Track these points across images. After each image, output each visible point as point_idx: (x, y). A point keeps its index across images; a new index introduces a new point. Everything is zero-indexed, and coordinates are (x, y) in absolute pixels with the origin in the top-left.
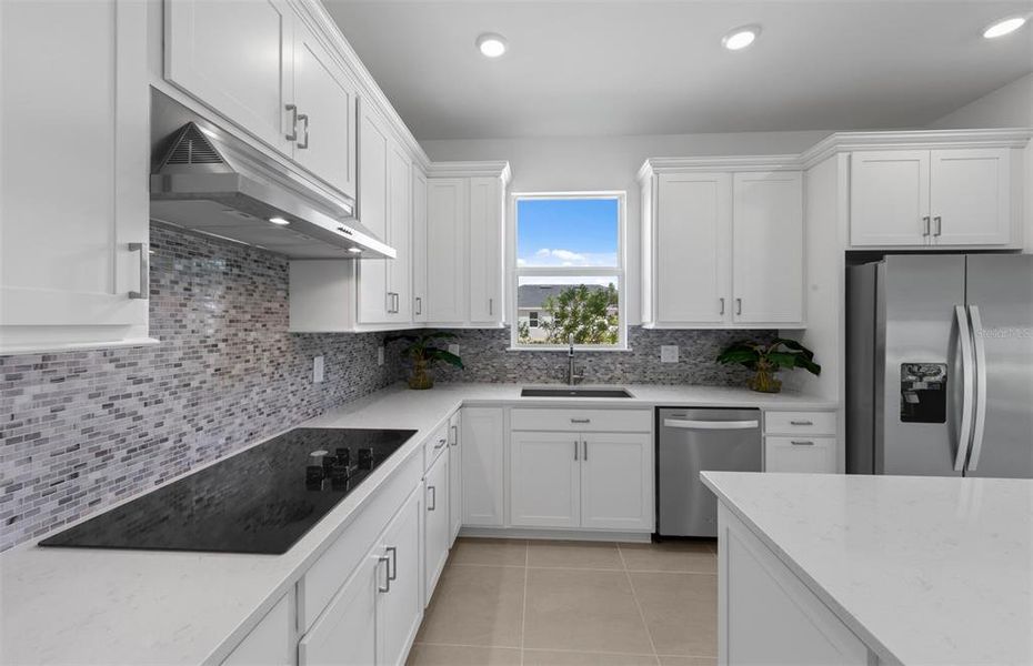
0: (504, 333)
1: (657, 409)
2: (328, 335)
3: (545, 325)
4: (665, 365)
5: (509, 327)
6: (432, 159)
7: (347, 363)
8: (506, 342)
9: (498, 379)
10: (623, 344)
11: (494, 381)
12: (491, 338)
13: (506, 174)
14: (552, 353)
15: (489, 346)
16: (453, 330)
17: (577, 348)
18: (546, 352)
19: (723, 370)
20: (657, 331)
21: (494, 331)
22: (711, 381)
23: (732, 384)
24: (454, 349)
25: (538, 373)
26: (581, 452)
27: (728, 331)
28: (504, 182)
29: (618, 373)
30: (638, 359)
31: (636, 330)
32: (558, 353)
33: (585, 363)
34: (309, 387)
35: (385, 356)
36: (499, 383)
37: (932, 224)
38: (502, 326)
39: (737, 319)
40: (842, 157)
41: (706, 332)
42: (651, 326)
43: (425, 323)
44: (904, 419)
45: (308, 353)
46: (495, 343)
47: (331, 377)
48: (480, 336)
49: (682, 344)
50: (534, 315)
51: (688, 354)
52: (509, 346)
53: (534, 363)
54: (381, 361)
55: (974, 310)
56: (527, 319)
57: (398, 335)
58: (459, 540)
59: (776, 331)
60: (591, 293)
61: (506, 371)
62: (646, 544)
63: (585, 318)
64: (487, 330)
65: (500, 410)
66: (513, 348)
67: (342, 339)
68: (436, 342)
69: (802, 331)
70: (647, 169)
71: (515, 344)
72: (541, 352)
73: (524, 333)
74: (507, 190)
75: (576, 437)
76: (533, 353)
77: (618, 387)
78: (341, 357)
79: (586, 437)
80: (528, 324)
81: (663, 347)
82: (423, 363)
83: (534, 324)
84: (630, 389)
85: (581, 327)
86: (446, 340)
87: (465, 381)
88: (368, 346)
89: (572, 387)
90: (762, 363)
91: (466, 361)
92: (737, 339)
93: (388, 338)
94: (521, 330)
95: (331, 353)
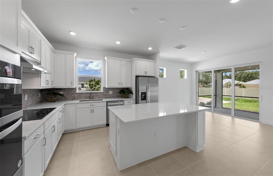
0: (75, 89)
1: (107, 102)
2: (28, 90)
3: (85, 87)
4: (110, 94)
5: (76, 88)
6: (56, 49)
7: (32, 96)
8: (75, 91)
9: (73, 99)
10: (102, 91)
11: (72, 100)
12: (71, 90)
13: (75, 55)
14: (87, 93)
15: (71, 92)
16: (61, 88)
17: (92, 92)
18: (85, 93)
19: (120, 95)
20: (108, 88)
21: (72, 88)
22: (118, 97)
23: (121, 97)
24: (61, 93)
25: (83, 97)
26: (92, 111)
27: (121, 88)
28: (75, 56)
29: (101, 96)
30: (105, 94)
31: (104, 88)
32: (88, 93)
33: (94, 95)
34: (24, 101)
35: (41, 95)
36: (73, 100)
37: (146, 72)
38: (74, 87)
39: (121, 86)
40: (135, 61)
41: (117, 88)
42: (107, 87)
43: (53, 87)
44: (141, 100)
45: (24, 94)
46: (72, 91)
47: (29, 99)
48: (68, 90)
49: (113, 91)
50: (82, 85)
51: (114, 92)
52: (76, 92)
53: (82, 95)
54: (40, 96)
55: (149, 85)
56: (81, 86)
57: (44, 90)
58: (63, 134)
59: (128, 88)
60: (96, 80)
61: (75, 97)
62: (105, 127)
63: (95, 86)
64: (70, 88)
65: (74, 105)
66: (77, 92)
67: (31, 91)
68: (56, 91)
69: (131, 88)
70: (106, 58)
71: (78, 91)
72: (84, 93)
73: (80, 89)
74: (75, 57)
75: (91, 108)
76: (82, 93)
77: (101, 99)
78: (31, 95)
79: (93, 108)
80: (81, 87)
81: (110, 91)
82: (52, 96)
83: (83, 87)
84: (102, 99)
85: (94, 88)
86: (59, 91)
87: (65, 100)
88: (37, 92)
89: (91, 100)
90: (126, 93)
91: (65, 95)
92: (122, 89)
93: (42, 91)
94: (79, 88)
95: (29, 94)
